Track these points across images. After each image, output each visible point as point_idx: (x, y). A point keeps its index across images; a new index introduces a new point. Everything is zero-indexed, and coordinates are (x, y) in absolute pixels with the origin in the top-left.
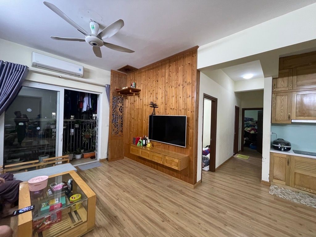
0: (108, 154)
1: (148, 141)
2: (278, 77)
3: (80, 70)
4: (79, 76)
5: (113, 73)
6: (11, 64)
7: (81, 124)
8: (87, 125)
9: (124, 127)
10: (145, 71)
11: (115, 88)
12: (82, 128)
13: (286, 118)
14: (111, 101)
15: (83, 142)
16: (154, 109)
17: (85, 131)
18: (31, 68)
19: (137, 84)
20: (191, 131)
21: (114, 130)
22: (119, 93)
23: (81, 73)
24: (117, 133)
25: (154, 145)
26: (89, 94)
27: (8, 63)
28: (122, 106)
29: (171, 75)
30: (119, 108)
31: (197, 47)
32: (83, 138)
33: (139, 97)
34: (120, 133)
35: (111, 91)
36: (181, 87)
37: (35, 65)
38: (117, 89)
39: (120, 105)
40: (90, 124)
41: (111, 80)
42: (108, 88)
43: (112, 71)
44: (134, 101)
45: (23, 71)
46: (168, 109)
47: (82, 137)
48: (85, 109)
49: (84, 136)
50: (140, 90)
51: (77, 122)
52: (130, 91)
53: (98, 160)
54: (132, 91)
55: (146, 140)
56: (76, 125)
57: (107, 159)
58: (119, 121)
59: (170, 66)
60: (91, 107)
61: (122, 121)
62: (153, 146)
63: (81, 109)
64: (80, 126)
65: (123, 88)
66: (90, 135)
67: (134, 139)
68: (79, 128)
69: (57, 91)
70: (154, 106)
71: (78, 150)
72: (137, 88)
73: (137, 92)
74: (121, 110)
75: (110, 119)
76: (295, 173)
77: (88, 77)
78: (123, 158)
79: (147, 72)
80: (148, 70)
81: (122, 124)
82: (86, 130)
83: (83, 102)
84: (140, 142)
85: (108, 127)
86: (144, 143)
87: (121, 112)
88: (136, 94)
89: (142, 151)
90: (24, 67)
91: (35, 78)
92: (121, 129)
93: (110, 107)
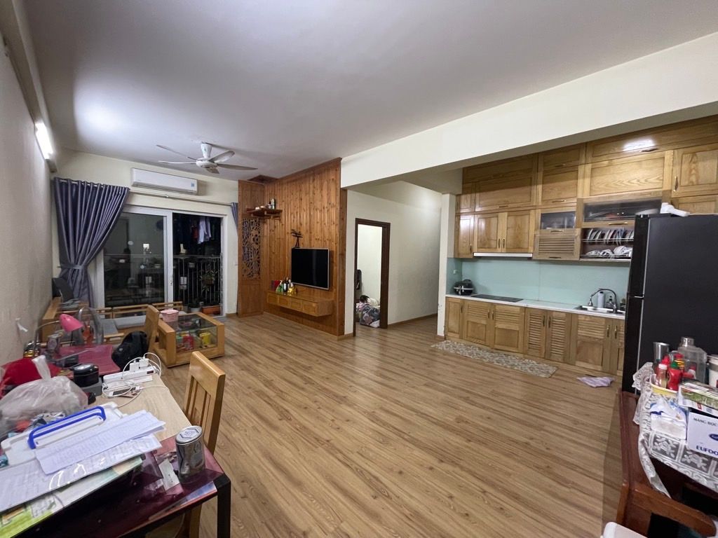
0: (237, 308)
1: (290, 285)
2: (461, 193)
3: (193, 185)
4: (191, 193)
5: (242, 184)
6: (110, 186)
7: (198, 263)
8: (207, 264)
9: (261, 267)
10: (288, 183)
11: (246, 207)
12: (200, 269)
13: (468, 251)
14: (241, 226)
15: (202, 291)
16: (298, 240)
17: (204, 273)
18: (133, 189)
19: (278, 201)
20: (335, 268)
21: (245, 271)
22: (252, 215)
23: (195, 189)
24: (250, 275)
25: (299, 290)
26: (206, 217)
27: (106, 186)
28: (257, 234)
29: (315, 192)
30: (253, 237)
31: (340, 159)
32: (202, 285)
33: (280, 220)
34: (255, 276)
35: (240, 213)
36: (326, 210)
37: (136, 185)
38: (248, 210)
39: (254, 232)
40: (212, 263)
41: (239, 196)
42: (235, 208)
43: (240, 182)
44: (275, 227)
45: (124, 194)
46: (313, 239)
47: (199, 282)
48: (202, 240)
49: (203, 281)
50: (281, 211)
51: (191, 260)
52: (265, 213)
53: (224, 315)
54: (267, 213)
55: (287, 283)
56: (190, 263)
57: (237, 313)
58: (254, 257)
59: (314, 180)
60: (210, 236)
61: (259, 258)
62: (297, 291)
63: (197, 239)
64: (196, 266)
65: (257, 208)
66: (212, 280)
67: (272, 282)
68: (195, 269)
69: (163, 216)
70: (298, 235)
71: (194, 302)
72: (278, 208)
73: (276, 214)
74: (257, 240)
75: (239, 254)
76: (468, 322)
77: (204, 194)
78: (262, 314)
79: (289, 184)
80: (291, 182)
81: (259, 262)
82: (207, 272)
83: (198, 228)
84: (281, 287)
85: (237, 267)
86: (285, 288)
87: (257, 244)
88: (275, 217)
89: (280, 299)
90: (125, 188)
91: (137, 200)
92: (257, 270)
93: (239, 235)
